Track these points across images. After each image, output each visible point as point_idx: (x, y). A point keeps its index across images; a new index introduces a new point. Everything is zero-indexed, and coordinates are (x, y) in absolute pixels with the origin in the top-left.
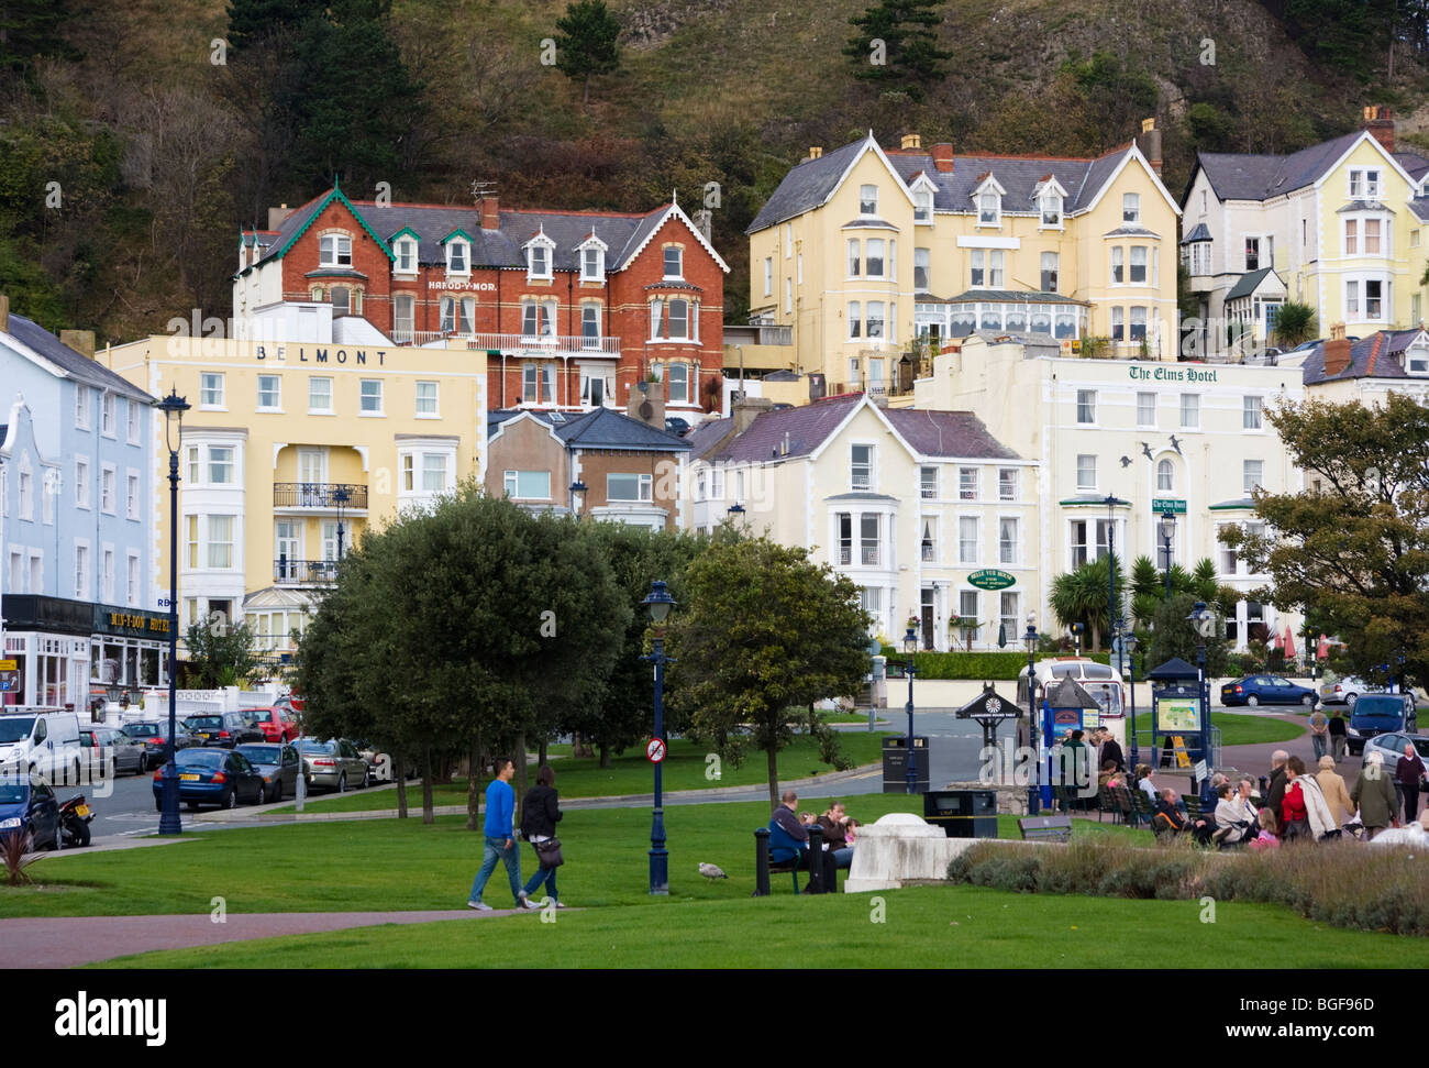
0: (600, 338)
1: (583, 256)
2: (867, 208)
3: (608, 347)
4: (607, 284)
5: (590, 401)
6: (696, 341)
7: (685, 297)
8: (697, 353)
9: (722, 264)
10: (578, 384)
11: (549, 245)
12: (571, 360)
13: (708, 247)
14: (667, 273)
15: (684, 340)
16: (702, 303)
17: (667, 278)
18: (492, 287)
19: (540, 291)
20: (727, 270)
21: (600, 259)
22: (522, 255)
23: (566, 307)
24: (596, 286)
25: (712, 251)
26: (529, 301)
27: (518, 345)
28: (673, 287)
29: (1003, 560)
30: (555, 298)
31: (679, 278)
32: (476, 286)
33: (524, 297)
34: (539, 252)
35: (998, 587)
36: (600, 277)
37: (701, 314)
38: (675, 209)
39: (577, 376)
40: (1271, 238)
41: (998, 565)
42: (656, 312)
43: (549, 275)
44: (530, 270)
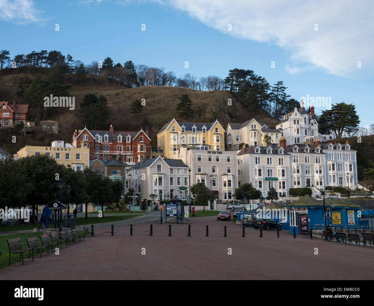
0: (130, 151)
1: (127, 138)
2: (173, 130)
3: (131, 153)
4: (131, 143)
5: (128, 162)
6: (145, 152)
7: (143, 145)
8: (145, 153)
9: (150, 139)
10: (126, 159)
11: (121, 137)
12: (125, 155)
13: (148, 137)
14: (141, 141)
15: (143, 152)
16: (146, 146)
17: (140, 142)
18: (112, 143)
19: (120, 144)
20: (150, 140)
21: (130, 139)
22: (117, 138)
23: (124, 147)
24: (129, 143)
25: (148, 138)
26: (118, 146)
27: (116, 153)
28: (141, 143)
29: (185, 185)
30: (122, 145)
31: (143, 142)
32: (109, 143)
33: (117, 145)
34: (120, 138)
35: (184, 190)
36: (130, 142)
37: (146, 147)
38: (142, 131)
39: (126, 158)
40: (240, 136)
41: (184, 186)
42: (139, 147)
43: (121, 141)
44: (118, 141)
